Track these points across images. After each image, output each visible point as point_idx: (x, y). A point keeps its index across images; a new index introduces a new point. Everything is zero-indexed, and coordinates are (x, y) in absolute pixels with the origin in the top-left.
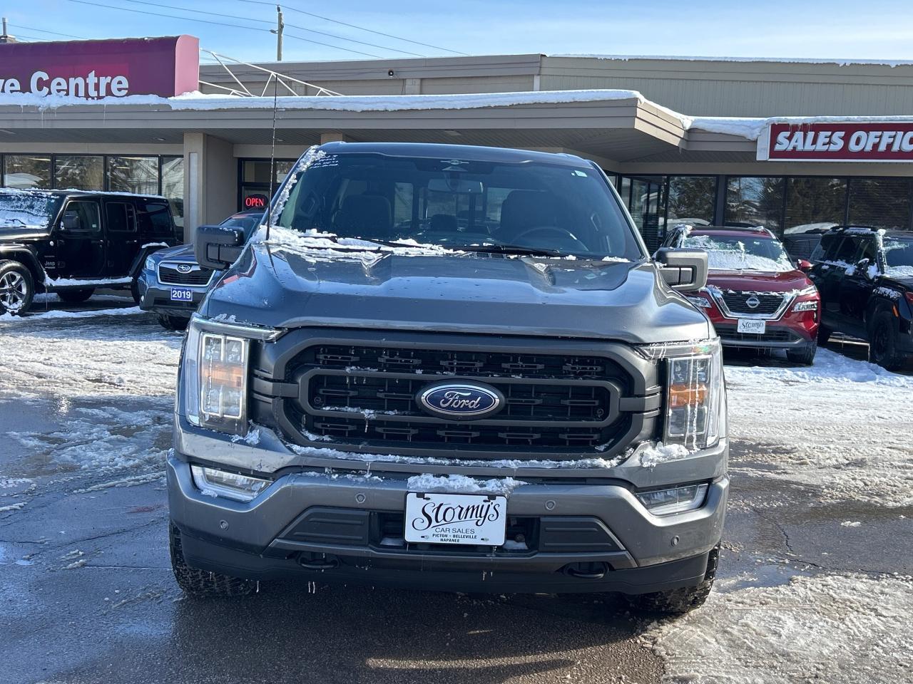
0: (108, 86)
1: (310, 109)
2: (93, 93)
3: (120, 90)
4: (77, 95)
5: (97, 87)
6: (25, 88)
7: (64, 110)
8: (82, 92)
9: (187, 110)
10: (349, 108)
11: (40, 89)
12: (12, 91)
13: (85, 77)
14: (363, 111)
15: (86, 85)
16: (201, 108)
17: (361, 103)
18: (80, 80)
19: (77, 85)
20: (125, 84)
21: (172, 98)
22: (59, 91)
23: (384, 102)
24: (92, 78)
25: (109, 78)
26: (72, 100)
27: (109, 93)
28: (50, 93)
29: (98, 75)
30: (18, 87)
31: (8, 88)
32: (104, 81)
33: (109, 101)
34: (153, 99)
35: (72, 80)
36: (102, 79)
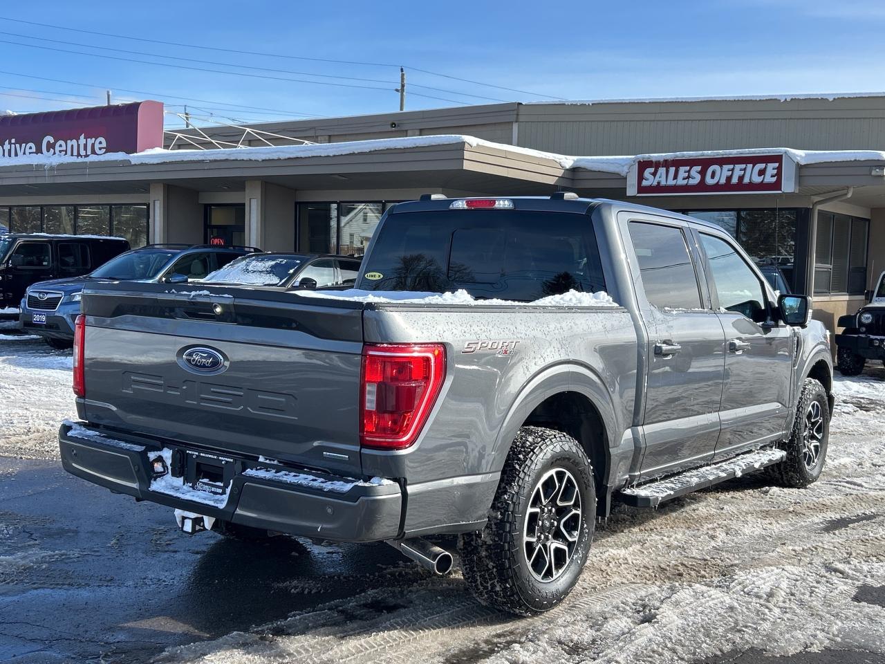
0: (93, 145)
1: (226, 160)
2: (83, 152)
3: (100, 149)
4: (72, 155)
5: (85, 146)
6: (39, 151)
7: (61, 167)
8: (75, 153)
9: (142, 164)
10: (253, 158)
11: (48, 151)
12: (30, 153)
13: (78, 139)
14: (263, 160)
15: (79, 145)
16: (151, 162)
17: (261, 153)
18: (74, 142)
19: (72, 146)
20: (104, 145)
21: (135, 154)
22: (60, 151)
23: (276, 152)
24: (82, 140)
25: (94, 139)
26: (68, 159)
27: (93, 152)
28: (54, 153)
29: (86, 138)
30: (34, 150)
31: (28, 151)
32: (90, 141)
33: (93, 158)
34: (120, 156)
35: (69, 141)
36: (89, 140)
